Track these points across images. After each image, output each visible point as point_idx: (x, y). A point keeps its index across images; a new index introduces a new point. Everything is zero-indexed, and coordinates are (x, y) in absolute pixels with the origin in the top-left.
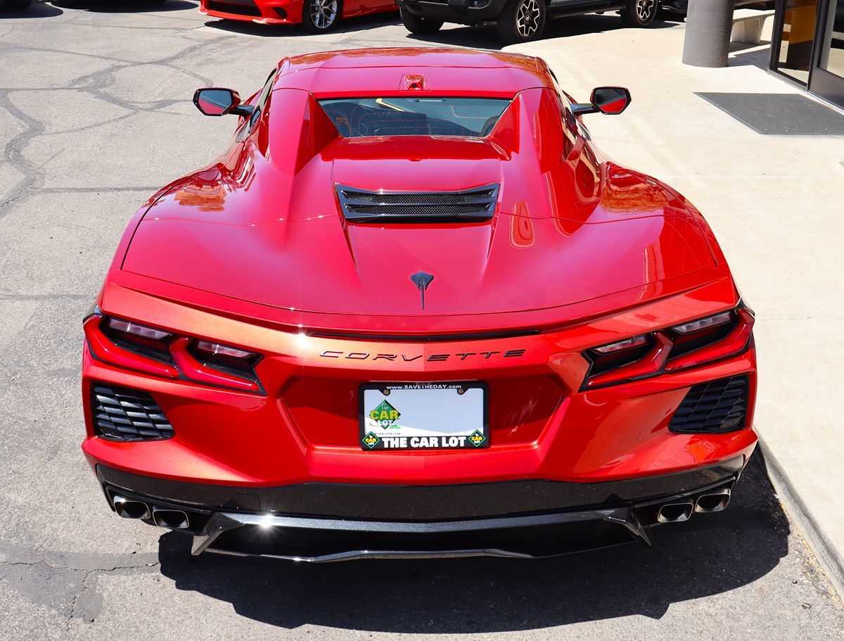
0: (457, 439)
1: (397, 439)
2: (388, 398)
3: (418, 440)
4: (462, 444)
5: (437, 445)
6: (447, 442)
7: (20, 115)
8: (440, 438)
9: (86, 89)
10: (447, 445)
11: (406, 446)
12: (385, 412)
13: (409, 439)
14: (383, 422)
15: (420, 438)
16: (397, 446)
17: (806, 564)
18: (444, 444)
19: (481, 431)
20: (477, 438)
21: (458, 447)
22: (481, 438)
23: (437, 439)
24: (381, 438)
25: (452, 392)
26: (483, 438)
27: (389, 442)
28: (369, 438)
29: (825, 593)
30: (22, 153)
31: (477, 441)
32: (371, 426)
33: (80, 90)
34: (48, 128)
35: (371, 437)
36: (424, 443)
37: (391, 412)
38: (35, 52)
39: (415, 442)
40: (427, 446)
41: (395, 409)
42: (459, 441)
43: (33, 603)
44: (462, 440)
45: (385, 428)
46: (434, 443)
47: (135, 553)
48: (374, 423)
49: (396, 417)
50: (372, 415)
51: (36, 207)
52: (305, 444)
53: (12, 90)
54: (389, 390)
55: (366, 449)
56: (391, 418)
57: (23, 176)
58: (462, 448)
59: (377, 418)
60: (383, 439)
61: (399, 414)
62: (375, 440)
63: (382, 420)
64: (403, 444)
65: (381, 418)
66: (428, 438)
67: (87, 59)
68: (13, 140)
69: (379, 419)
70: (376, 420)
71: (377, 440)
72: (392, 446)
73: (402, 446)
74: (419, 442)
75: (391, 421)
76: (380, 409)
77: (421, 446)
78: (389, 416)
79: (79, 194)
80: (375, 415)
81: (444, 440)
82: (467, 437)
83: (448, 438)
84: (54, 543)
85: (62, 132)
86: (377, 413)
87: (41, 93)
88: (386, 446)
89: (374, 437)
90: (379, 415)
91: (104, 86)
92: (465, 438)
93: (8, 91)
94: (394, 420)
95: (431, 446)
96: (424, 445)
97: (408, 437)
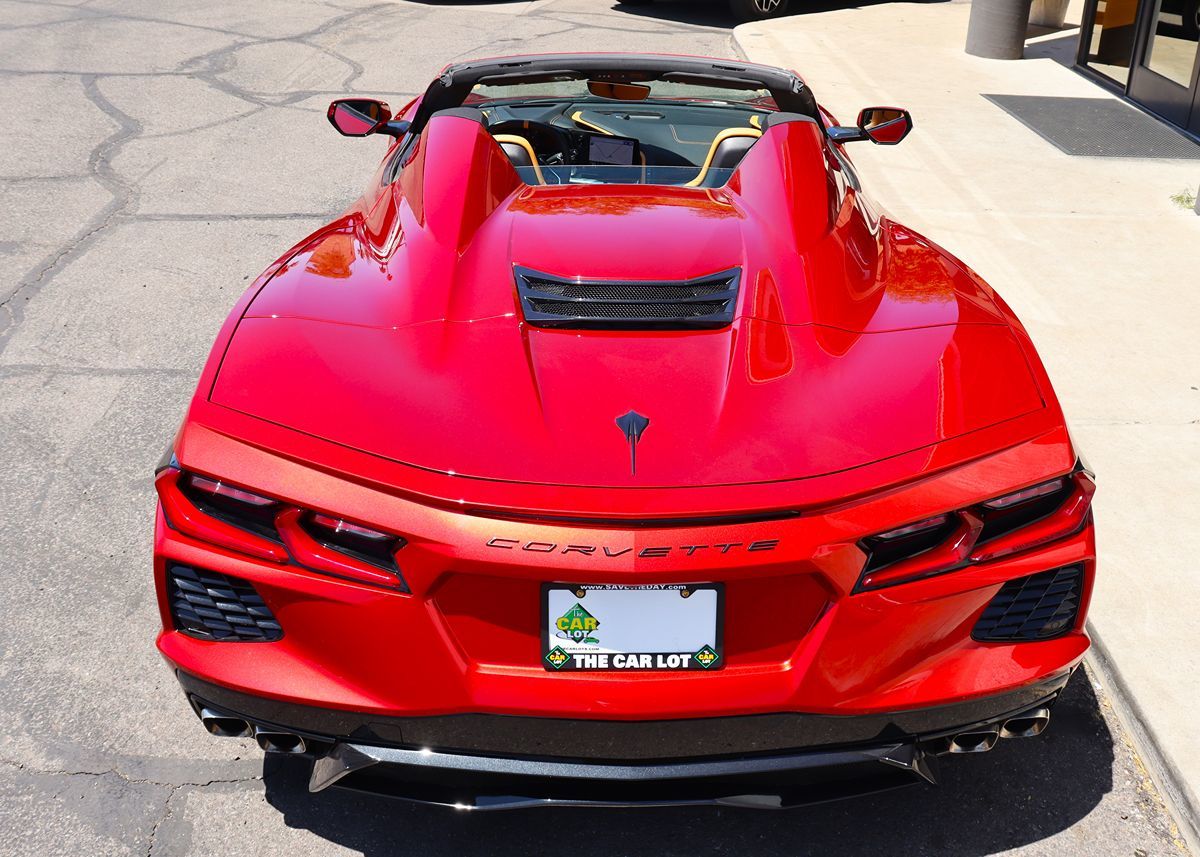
0: (679, 657)
1: (594, 657)
2: (581, 602)
3: (623, 658)
4: (685, 665)
5: (649, 666)
6: (665, 661)
7: (111, 110)
8: (654, 656)
9: (199, 75)
10: (665, 666)
11: (606, 666)
12: (578, 620)
13: (611, 657)
14: (575, 634)
15: (626, 655)
16: (594, 666)
17: (1139, 790)
18: (660, 664)
19: (712, 645)
20: (706, 657)
21: (680, 668)
22: (711, 657)
23: (649, 658)
24: (571, 655)
25: (672, 595)
26: (715, 656)
27: (583, 661)
28: (554, 654)
29: (1166, 834)
30: (112, 164)
31: (707, 659)
32: (558, 638)
33: (191, 76)
34: (146, 128)
35: (557, 652)
36: (632, 662)
37: (587, 620)
38: (133, 23)
39: (620, 661)
40: (636, 666)
41: (591, 616)
42: (681, 660)
43: (97, 835)
44: (686, 658)
45: (577, 642)
46: (646, 662)
47: (238, 758)
48: (562, 634)
49: (593, 627)
50: (560, 624)
51: (127, 240)
52: (465, 659)
53: (102, 75)
54: (584, 591)
55: (550, 668)
56: (587, 627)
57: (112, 197)
58: (685, 669)
59: (566, 627)
60: (575, 657)
61: (598, 623)
62: (563, 657)
63: (573, 631)
64: (603, 664)
65: (572, 628)
66: (638, 655)
67: (203, 33)
68: (101, 146)
69: (569, 629)
70: (566, 631)
71: (566, 657)
72: (587, 666)
73: (601, 666)
74: (625, 661)
76: (570, 616)
77: (628, 666)
78: (583, 625)
79: (185, 224)
80: (564, 624)
81: (660, 658)
82: (693, 654)
83: (666, 656)
84: (130, 743)
85: (166, 134)
86: (567, 621)
87: (140, 80)
88: (579, 665)
89: (562, 654)
90: (569, 624)
91: (222, 70)
92: (690, 656)
93: (97, 76)
94: (590, 631)
95: (642, 666)
96: (632, 664)
97: (609, 655)
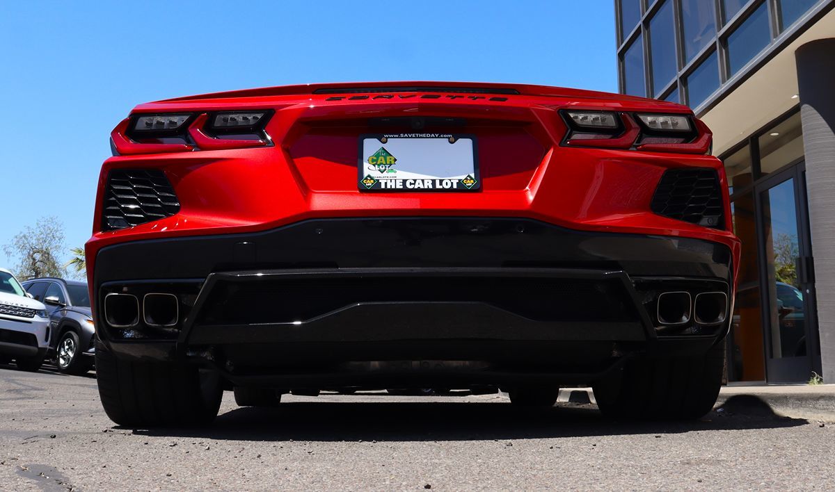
0: (450, 181)
1: (393, 181)
2: (385, 146)
3: (413, 182)
4: (455, 186)
5: (431, 187)
6: (441, 184)
8: (434, 181)
10: (441, 187)
11: (402, 187)
12: (383, 158)
14: (381, 167)
15: (415, 180)
16: (393, 187)
18: (438, 186)
19: (473, 175)
20: (469, 181)
21: (451, 190)
22: (472, 181)
23: (431, 182)
24: (378, 180)
25: (442, 143)
26: (474, 182)
27: (386, 183)
28: (367, 179)
31: (470, 183)
32: (369, 170)
35: (369, 178)
36: (419, 185)
37: (388, 158)
39: (411, 184)
40: (422, 187)
41: (391, 155)
42: (452, 183)
44: (455, 183)
45: (382, 172)
46: (428, 185)
48: (372, 167)
49: (393, 162)
54: (387, 138)
55: (365, 191)
56: (388, 163)
58: (455, 190)
59: (375, 163)
60: (380, 181)
61: (395, 160)
62: (372, 181)
63: (379, 165)
64: (399, 186)
65: (378, 163)
66: (423, 181)
70: (374, 165)
71: (374, 181)
72: (389, 187)
73: (398, 187)
74: (414, 184)
75: (387, 166)
76: (377, 155)
77: (416, 187)
78: (386, 161)
80: (373, 160)
81: (438, 182)
82: (460, 180)
83: (441, 181)
86: (375, 158)
88: (383, 186)
89: (372, 179)
90: (377, 161)
92: (458, 181)
94: (391, 165)
95: (426, 187)
96: (419, 186)
97: (403, 180)
